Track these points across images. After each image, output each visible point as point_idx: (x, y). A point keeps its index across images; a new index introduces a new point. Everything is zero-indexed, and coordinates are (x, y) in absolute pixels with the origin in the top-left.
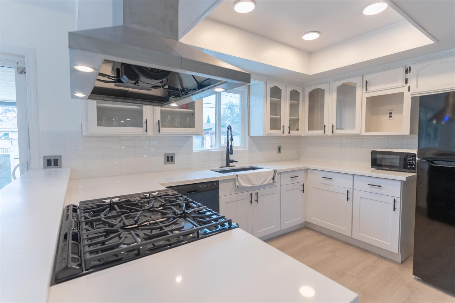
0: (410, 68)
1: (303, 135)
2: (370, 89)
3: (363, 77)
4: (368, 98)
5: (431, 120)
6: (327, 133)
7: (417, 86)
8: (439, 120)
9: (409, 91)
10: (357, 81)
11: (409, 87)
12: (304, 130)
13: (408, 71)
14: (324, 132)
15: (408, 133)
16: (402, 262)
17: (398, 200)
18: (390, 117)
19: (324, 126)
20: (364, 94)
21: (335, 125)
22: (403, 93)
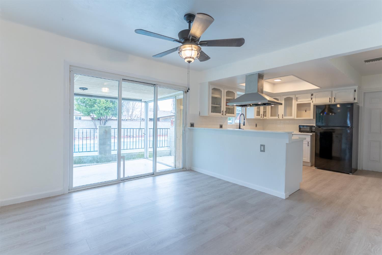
0: (313, 94)
1: (268, 119)
2: (298, 100)
3: (295, 95)
4: (297, 104)
5: (320, 114)
6: (279, 118)
7: (315, 101)
8: (323, 114)
9: (313, 102)
10: (293, 96)
11: (313, 101)
12: (268, 116)
13: (312, 95)
14: (279, 117)
15: (312, 118)
16: (311, 166)
17: (309, 142)
18: (306, 112)
19: (279, 115)
20: (296, 103)
21: (283, 114)
22: (310, 103)
